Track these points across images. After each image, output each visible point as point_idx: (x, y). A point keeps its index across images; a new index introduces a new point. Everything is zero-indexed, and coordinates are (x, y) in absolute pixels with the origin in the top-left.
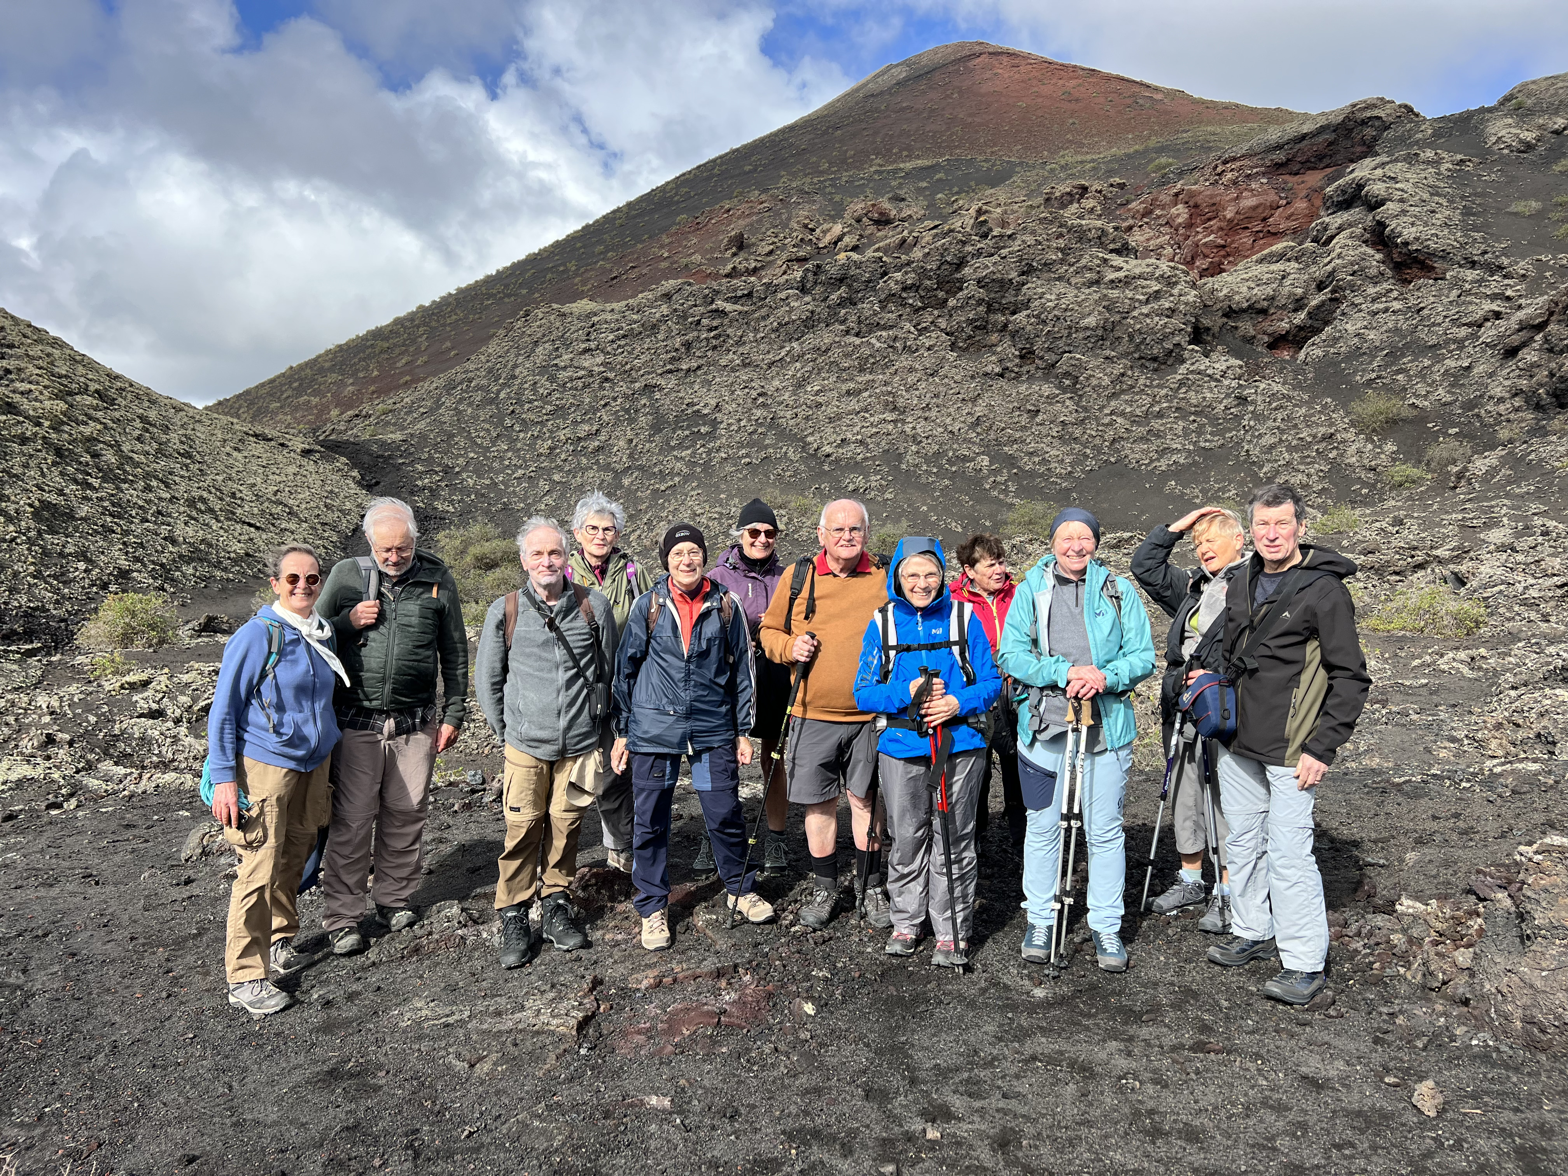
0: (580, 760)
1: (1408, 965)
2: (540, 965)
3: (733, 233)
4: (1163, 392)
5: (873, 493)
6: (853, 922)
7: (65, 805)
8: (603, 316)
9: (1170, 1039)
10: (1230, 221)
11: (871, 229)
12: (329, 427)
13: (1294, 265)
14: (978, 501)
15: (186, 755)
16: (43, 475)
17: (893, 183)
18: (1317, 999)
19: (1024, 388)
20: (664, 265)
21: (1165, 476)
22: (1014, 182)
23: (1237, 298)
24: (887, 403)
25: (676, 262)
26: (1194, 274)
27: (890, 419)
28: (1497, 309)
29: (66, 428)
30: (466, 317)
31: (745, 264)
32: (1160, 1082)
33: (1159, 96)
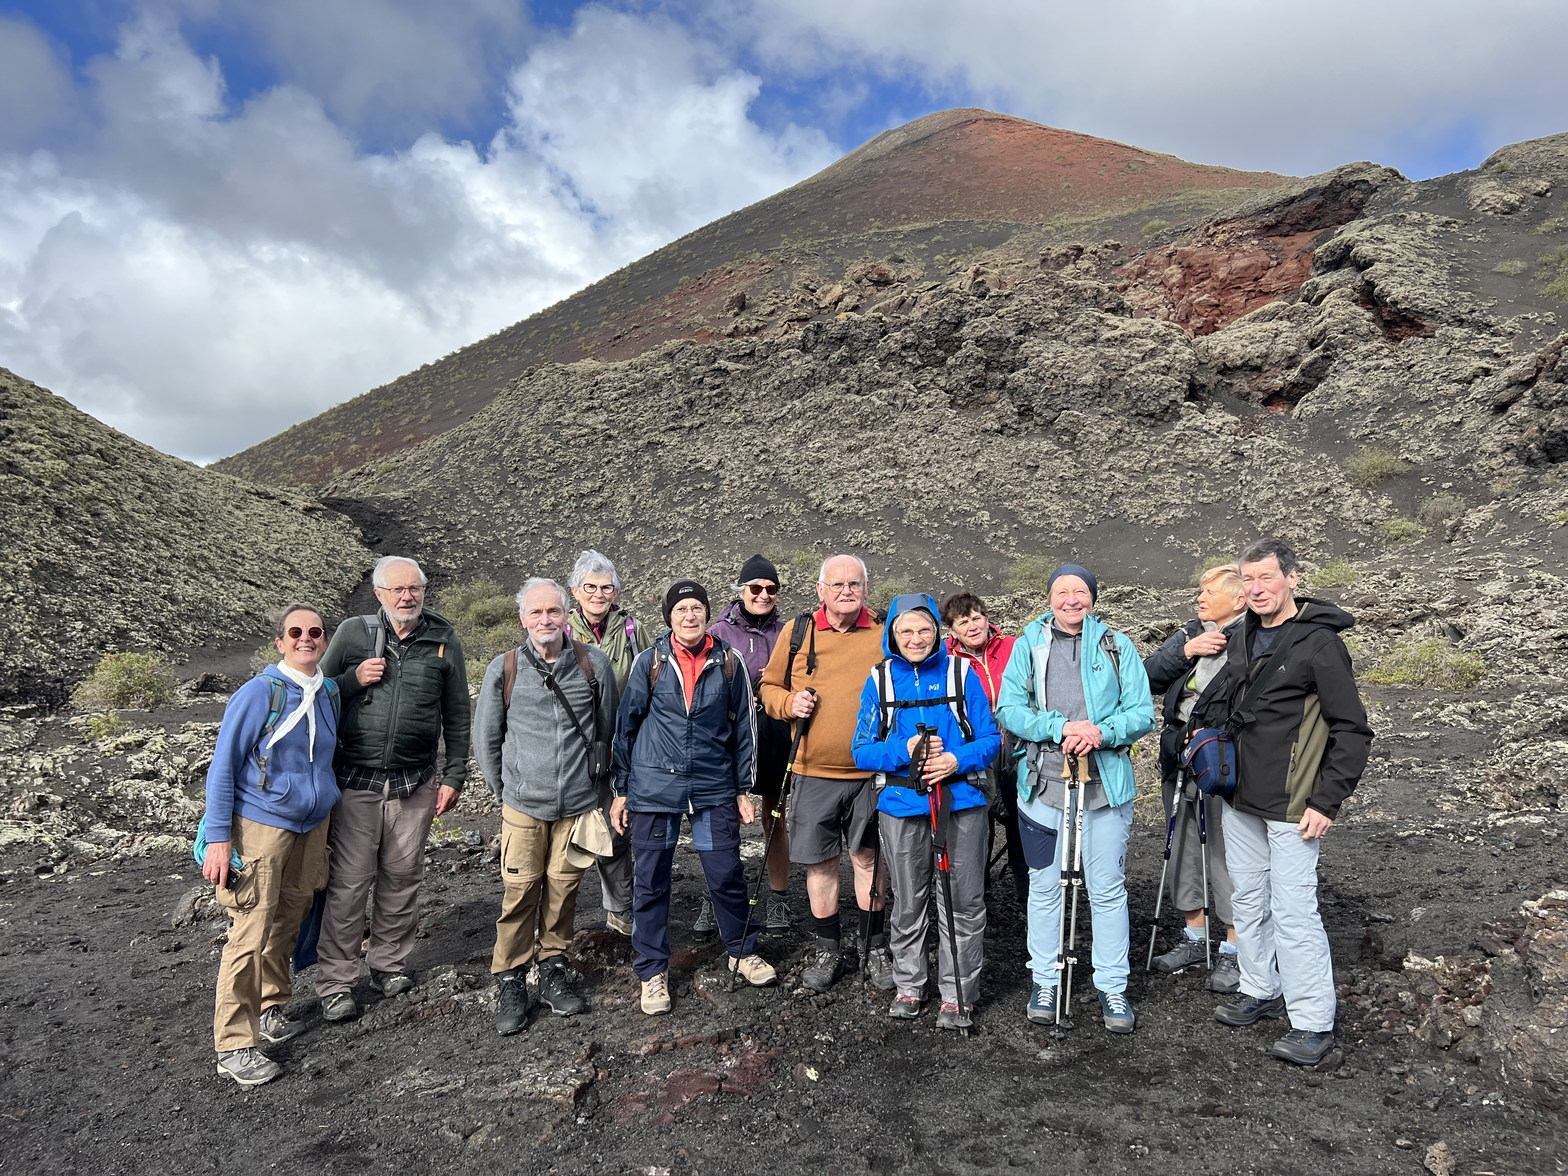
0: (581, 819)
1: (1417, 1024)
2: (537, 1031)
3: (735, 294)
4: (1160, 448)
5: (875, 548)
6: (856, 984)
7: (55, 869)
8: (607, 375)
9: (1178, 1103)
10: (1223, 281)
11: (872, 289)
12: (332, 485)
13: (1286, 323)
14: (979, 555)
15: (181, 816)
16: (42, 534)
17: (892, 245)
18: (1327, 1059)
19: (1023, 444)
20: (666, 325)
21: (1164, 530)
22: (1011, 244)
23: (1231, 355)
24: (888, 459)
25: (678, 322)
26: (1189, 332)
27: (890, 475)
28: (1486, 366)
29: (67, 487)
30: (470, 376)
31: (747, 324)
32: (1169, 1147)
33: (1151, 161)
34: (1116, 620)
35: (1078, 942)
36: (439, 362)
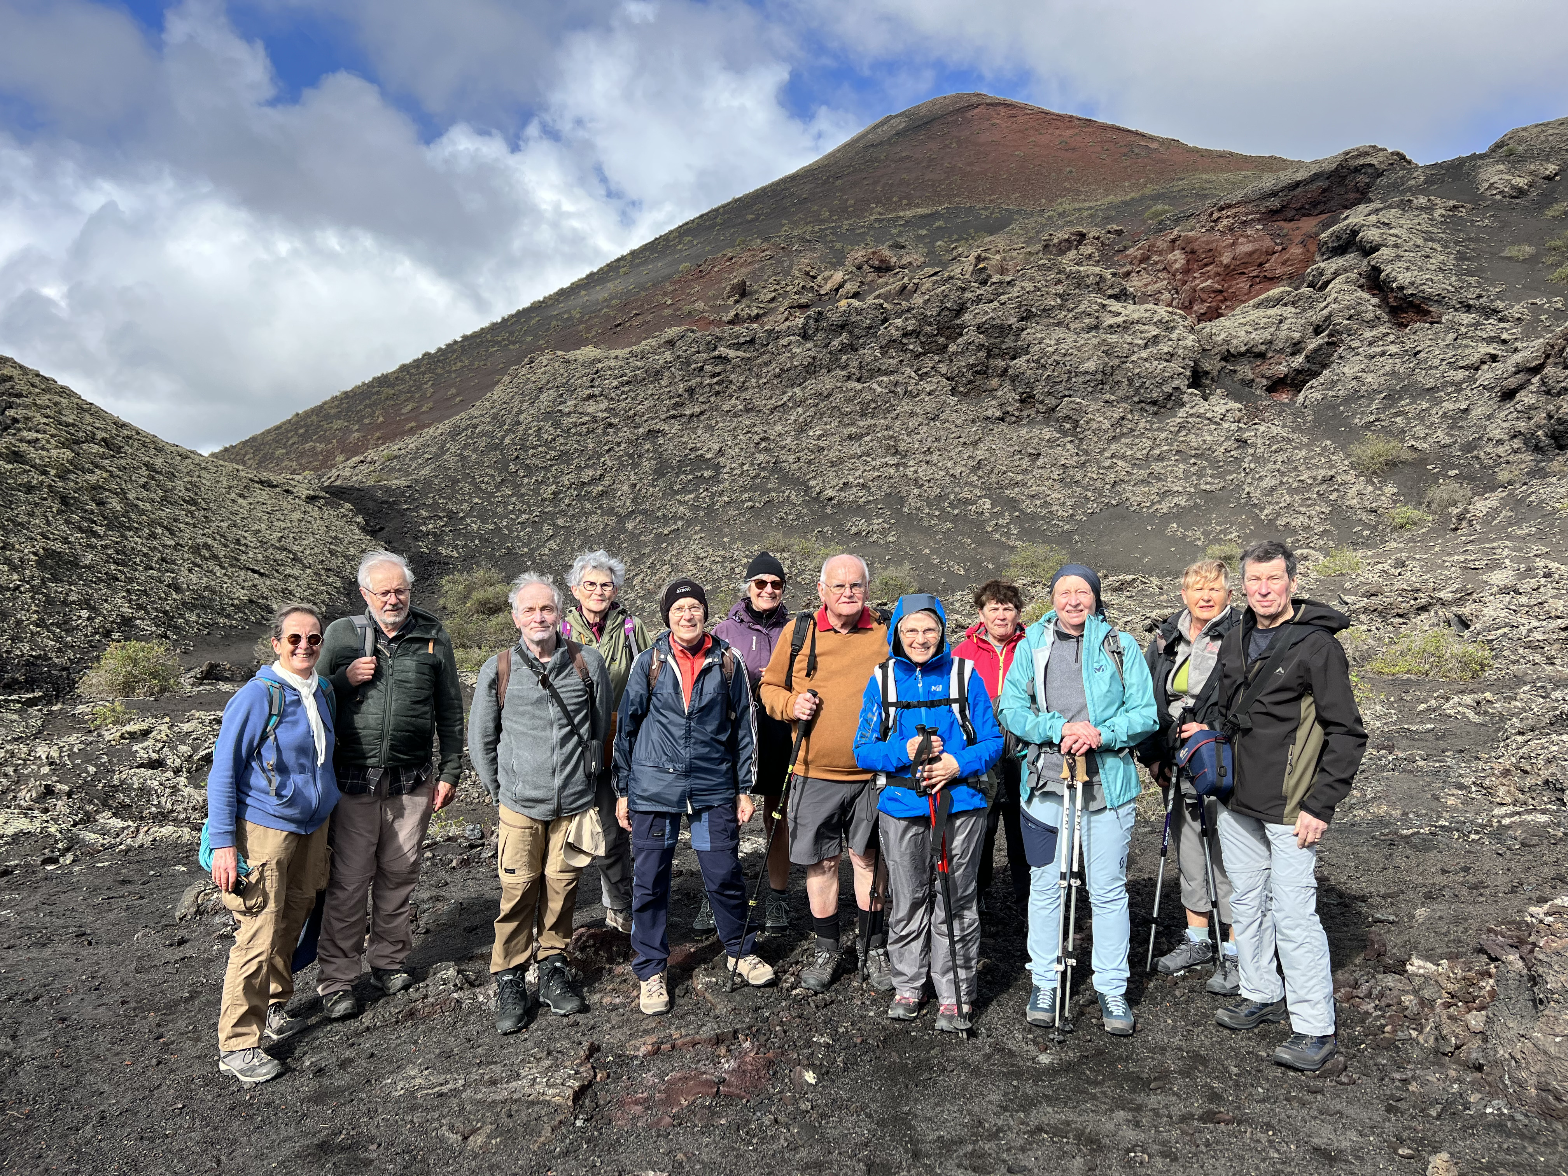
0: (577, 818)
1: (1420, 1029)
2: (537, 1030)
3: (736, 281)
4: (1163, 435)
5: (875, 536)
6: (855, 984)
7: (61, 860)
8: (607, 363)
9: (1179, 1109)
10: (1227, 266)
11: (872, 276)
12: (334, 472)
13: (1290, 309)
14: (980, 544)
15: (185, 805)
16: (48, 523)
17: (894, 231)
18: (1328, 1065)
19: (1024, 431)
20: (667, 312)
21: (1166, 518)
22: (1013, 229)
23: (1235, 342)
24: (888, 448)
25: (679, 309)
26: (1192, 319)
27: (891, 462)
28: (1493, 352)
29: (72, 476)
30: (471, 364)
31: (747, 311)
32: (1169, 1155)
33: (1154, 145)
34: (1118, 609)
35: (1078, 942)
36: (440, 350)
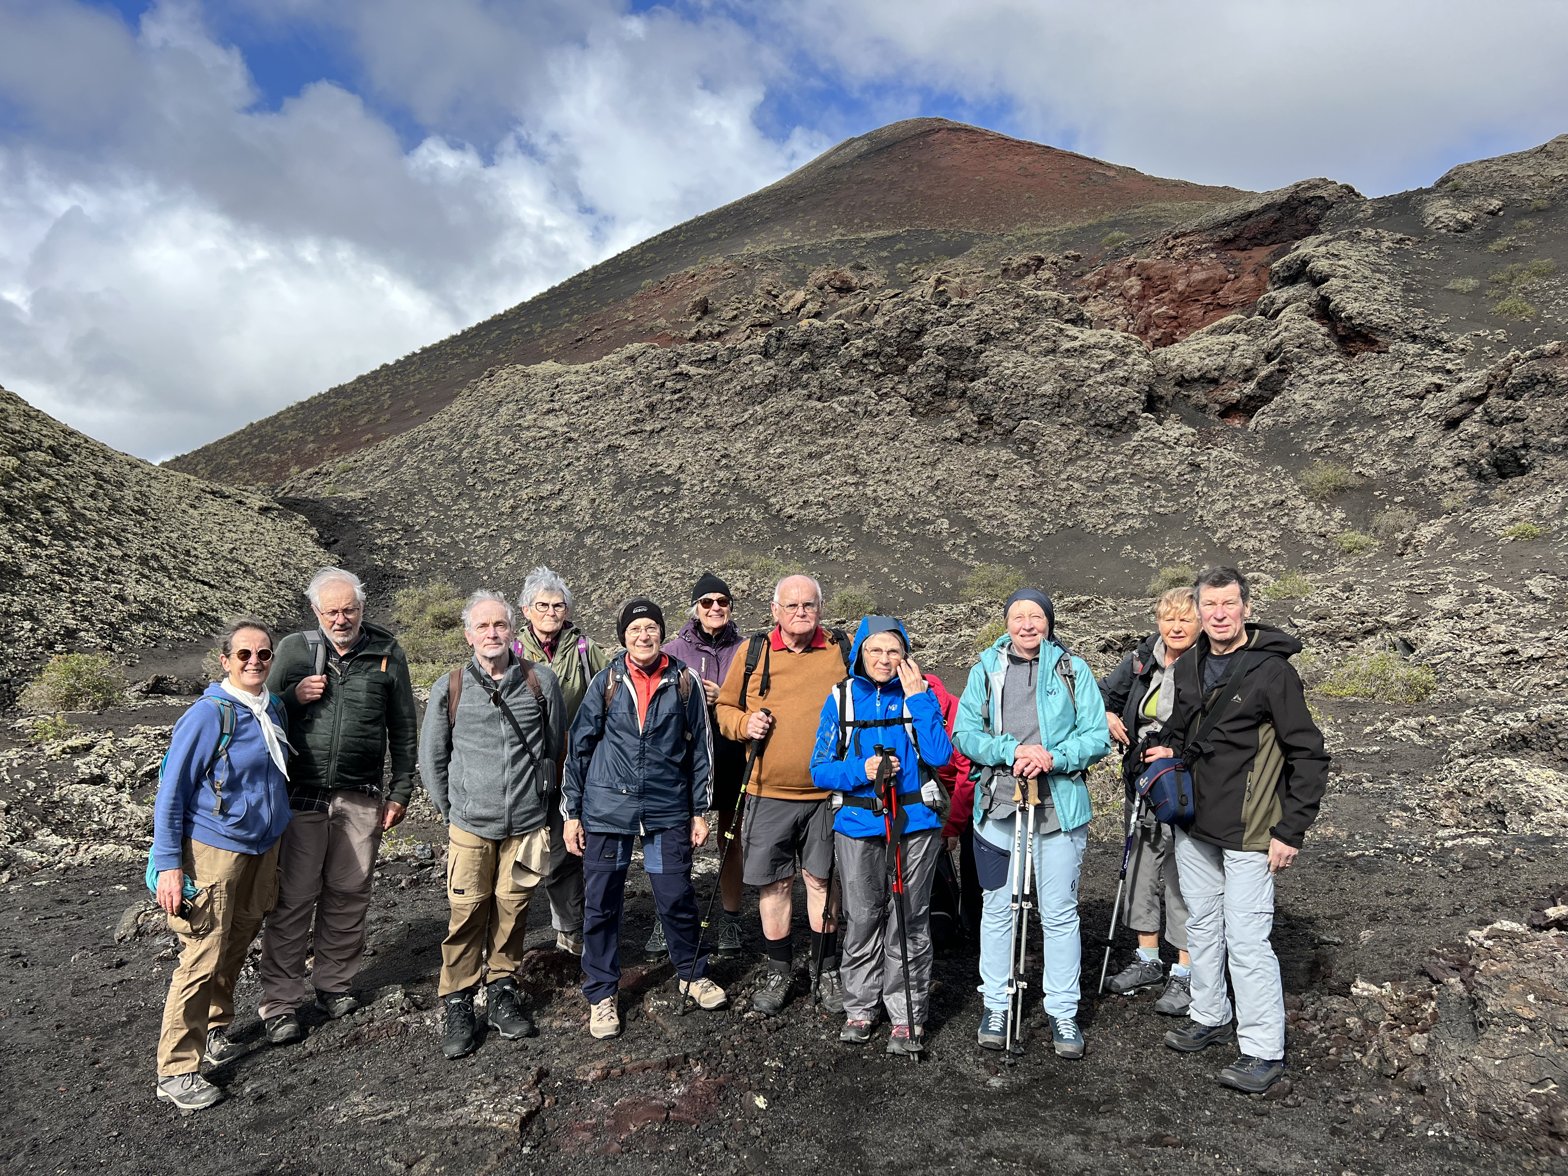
0: (528, 837)
1: (1364, 1051)
2: (484, 1055)
3: (698, 298)
4: (1118, 458)
5: (834, 554)
6: (808, 1007)
8: (568, 378)
9: (1128, 1132)
10: (1181, 293)
11: (834, 296)
12: (288, 484)
13: (1243, 336)
14: (938, 563)
15: (128, 822)
17: (855, 252)
18: (1275, 1088)
19: (982, 453)
20: (629, 328)
21: (1121, 540)
22: (973, 253)
23: (1189, 367)
24: (848, 466)
25: (641, 325)
26: (1147, 344)
27: (851, 481)
28: (1438, 381)
29: (18, 484)
30: (430, 376)
31: (709, 328)
33: (1111, 173)
34: (1072, 630)
35: (1030, 964)
36: (398, 361)
